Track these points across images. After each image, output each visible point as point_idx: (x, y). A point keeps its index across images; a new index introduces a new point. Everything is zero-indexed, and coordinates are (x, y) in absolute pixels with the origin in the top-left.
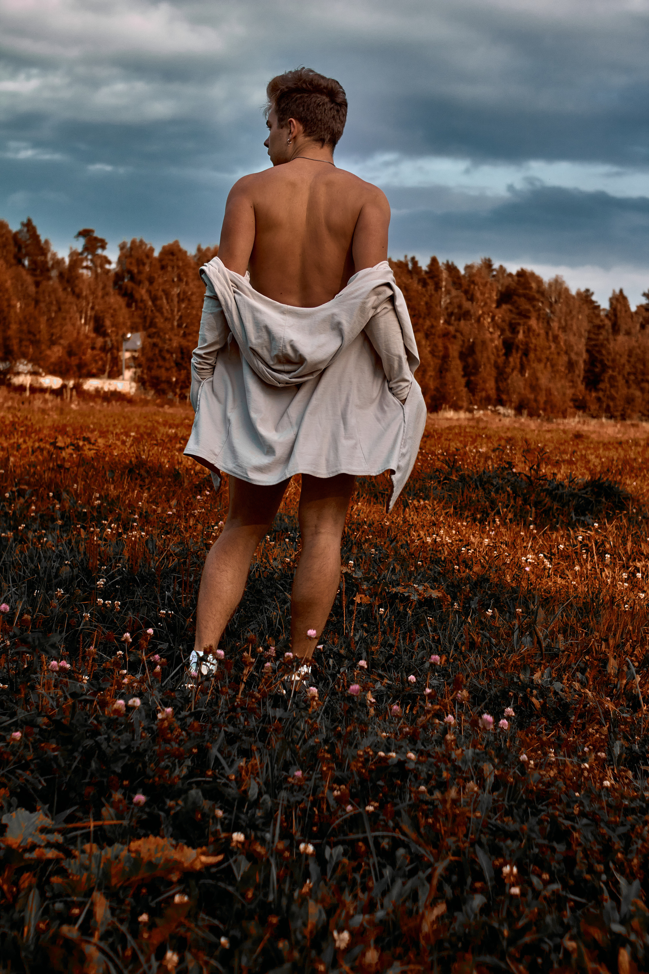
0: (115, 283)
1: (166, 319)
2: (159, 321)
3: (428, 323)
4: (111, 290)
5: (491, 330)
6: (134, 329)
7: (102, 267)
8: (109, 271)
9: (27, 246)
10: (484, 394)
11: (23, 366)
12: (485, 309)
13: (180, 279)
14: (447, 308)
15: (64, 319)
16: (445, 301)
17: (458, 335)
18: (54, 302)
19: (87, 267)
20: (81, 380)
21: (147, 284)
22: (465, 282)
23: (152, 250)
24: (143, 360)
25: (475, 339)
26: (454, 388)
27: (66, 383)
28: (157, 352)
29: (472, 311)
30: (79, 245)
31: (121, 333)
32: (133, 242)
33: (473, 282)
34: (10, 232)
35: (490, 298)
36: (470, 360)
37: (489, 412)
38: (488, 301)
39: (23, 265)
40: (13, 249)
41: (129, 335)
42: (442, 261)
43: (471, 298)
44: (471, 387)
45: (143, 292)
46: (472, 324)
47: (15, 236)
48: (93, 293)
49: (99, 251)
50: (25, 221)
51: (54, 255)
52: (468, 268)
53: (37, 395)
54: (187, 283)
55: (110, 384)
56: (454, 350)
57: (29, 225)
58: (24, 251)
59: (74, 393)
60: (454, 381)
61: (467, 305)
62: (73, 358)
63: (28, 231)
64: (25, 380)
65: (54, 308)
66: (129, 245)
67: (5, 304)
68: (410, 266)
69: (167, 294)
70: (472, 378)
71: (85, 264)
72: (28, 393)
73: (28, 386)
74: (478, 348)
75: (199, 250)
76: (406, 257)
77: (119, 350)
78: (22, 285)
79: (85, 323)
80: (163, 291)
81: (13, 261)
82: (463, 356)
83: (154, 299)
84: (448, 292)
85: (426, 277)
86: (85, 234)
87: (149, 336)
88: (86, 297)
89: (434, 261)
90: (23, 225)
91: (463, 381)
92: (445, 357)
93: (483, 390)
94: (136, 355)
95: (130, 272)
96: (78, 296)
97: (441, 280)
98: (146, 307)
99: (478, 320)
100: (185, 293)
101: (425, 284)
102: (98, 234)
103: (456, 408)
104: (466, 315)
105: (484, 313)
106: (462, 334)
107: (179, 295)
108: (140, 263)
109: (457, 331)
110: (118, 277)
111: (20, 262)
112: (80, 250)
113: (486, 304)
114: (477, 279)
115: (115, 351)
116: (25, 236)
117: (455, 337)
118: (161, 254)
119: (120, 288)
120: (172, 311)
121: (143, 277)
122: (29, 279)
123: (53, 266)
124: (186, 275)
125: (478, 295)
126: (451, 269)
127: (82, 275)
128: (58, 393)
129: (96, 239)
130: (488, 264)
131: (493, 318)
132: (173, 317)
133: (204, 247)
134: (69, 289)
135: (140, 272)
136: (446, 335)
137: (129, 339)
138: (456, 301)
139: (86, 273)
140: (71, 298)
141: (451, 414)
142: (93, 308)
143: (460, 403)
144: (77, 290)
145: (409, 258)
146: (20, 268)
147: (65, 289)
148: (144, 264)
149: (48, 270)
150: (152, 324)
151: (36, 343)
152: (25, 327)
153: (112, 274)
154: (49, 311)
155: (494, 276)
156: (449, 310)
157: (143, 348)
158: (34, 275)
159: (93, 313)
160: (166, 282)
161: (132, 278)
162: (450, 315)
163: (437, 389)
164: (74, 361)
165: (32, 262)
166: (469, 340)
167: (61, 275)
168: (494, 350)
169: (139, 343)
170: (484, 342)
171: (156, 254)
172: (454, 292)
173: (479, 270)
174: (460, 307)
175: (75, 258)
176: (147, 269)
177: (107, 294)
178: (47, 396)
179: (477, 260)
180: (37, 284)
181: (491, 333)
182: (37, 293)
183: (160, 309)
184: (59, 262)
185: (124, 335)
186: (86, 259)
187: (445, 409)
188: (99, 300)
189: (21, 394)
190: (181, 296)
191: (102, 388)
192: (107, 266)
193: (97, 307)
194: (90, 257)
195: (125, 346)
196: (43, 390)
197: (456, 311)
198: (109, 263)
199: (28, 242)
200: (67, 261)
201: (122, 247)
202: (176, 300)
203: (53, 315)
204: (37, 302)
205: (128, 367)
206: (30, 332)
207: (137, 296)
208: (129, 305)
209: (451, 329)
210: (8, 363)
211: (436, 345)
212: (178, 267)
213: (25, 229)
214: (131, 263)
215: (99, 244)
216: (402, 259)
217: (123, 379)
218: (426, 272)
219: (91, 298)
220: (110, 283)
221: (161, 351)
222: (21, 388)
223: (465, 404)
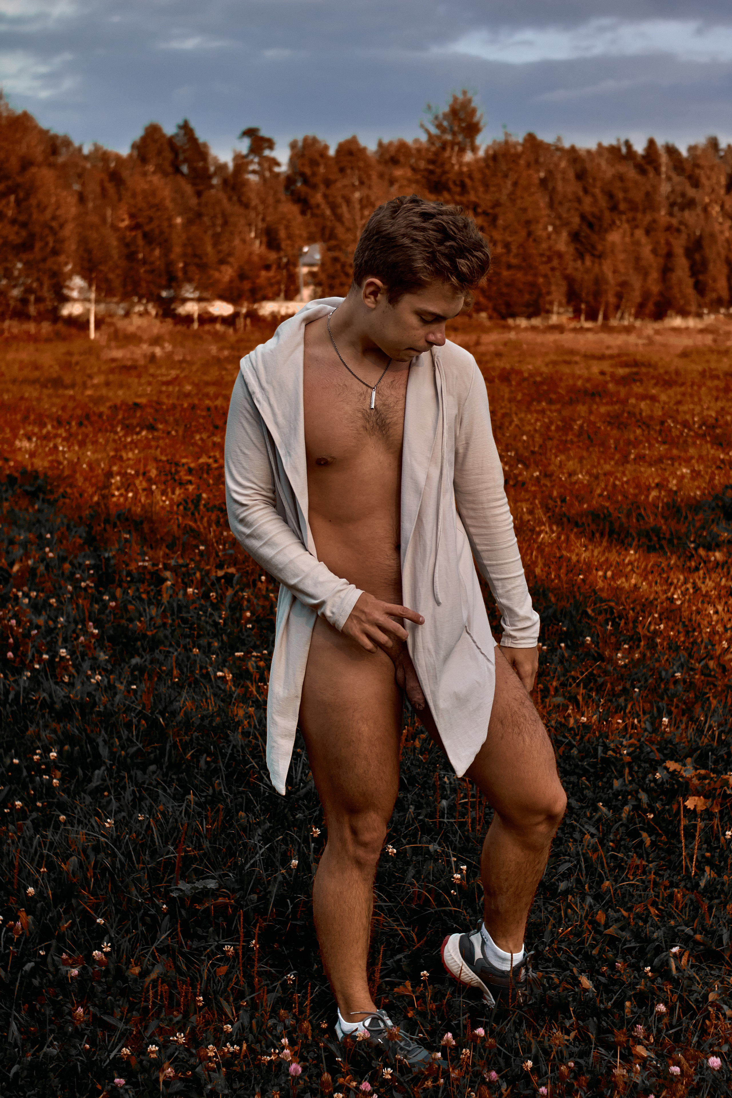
0: (287, 188)
1: (348, 230)
2: (340, 231)
3: (648, 218)
4: (283, 196)
5: (721, 220)
6: (311, 240)
7: (271, 170)
8: (278, 175)
9: (184, 151)
10: (714, 295)
11: (188, 291)
12: (713, 196)
13: (362, 183)
14: (668, 198)
15: (232, 233)
16: (665, 188)
17: (683, 228)
18: (219, 216)
19: (254, 172)
20: (256, 306)
21: (322, 187)
22: (688, 167)
23: (326, 148)
24: (323, 277)
25: (702, 230)
26: (681, 291)
27: (238, 309)
28: (338, 266)
29: (697, 200)
30: (244, 146)
31: (296, 246)
32: (305, 140)
33: (697, 166)
34: (163, 136)
35: (718, 183)
36: (697, 257)
37: (721, 317)
38: (716, 187)
39: (182, 174)
40: (169, 155)
41: (306, 249)
42: (660, 142)
43: (696, 184)
44: (700, 288)
45: (318, 198)
46: (698, 215)
47: (171, 141)
48: (263, 201)
49: (267, 153)
50: (181, 122)
51: (215, 159)
52: (692, 149)
53: (207, 327)
54: (370, 187)
55: (287, 308)
56: (679, 248)
57: (186, 128)
58: (181, 157)
59: (248, 321)
60: (680, 282)
61: (691, 192)
62: (245, 282)
63: (185, 134)
64: (192, 308)
65: (219, 221)
66: (300, 144)
67: (165, 224)
68: (624, 150)
69: (348, 201)
70: (701, 277)
71: (251, 168)
72: (196, 325)
73: (196, 316)
74: (706, 243)
75: (380, 145)
76: (618, 140)
77: (295, 265)
78: (182, 197)
79: (256, 237)
80: (344, 197)
81: (170, 170)
82: (689, 253)
83: (334, 207)
84: (669, 179)
85: (643, 162)
86: (250, 133)
87: (329, 249)
88: (255, 208)
89: (651, 143)
90: (180, 127)
91: (690, 282)
92: (669, 255)
93: (714, 290)
94: (315, 269)
95: (303, 175)
96: (246, 206)
97: (660, 165)
98: (323, 215)
99: (705, 209)
100: (368, 197)
101: (642, 171)
102: (264, 133)
103: (684, 313)
104: (690, 204)
105: (711, 201)
106: (687, 226)
107: (361, 200)
108: (314, 163)
109: (681, 223)
110: (290, 181)
111: (177, 170)
112: (245, 151)
113: (713, 190)
114: (702, 162)
115: (291, 268)
116: (181, 141)
117: (678, 231)
118: (338, 151)
119: (293, 193)
120: (354, 220)
121: (317, 180)
122: (188, 189)
123: (215, 173)
124: (369, 177)
125: (704, 180)
126: (671, 151)
127: (248, 180)
128: (229, 321)
129: (263, 139)
130: (714, 143)
131: (722, 207)
132: (356, 227)
133: (386, 141)
134: (235, 198)
135: (314, 174)
136: (669, 228)
137: (306, 253)
138: (678, 188)
139: (253, 178)
140: (238, 209)
141: (678, 322)
142: (263, 220)
143: (688, 308)
144: (244, 199)
145: (622, 141)
146: (179, 177)
147: (230, 199)
148: (318, 165)
149: (210, 177)
150: (332, 236)
151: (203, 267)
152: (189, 250)
153: (282, 177)
154: (214, 225)
155: (721, 157)
156: (671, 200)
157: (323, 265)
158: (194, 184)
159: (265, 225)
160: (345, 186)
161: (306, 181)
162: (672, 205)
163: (661, 294)
164: (247, 285)
165: (191, 168)
166: (694, 233)
167: (225, 182)
168: (726, 245)
169: (318, 257)
170: (712, 235)
171: (332, 152)
172: (676, 179)
173: (704, 150)
174: (683, 195)
175: (240, 162)
176: (322, 170)
177: (278, 201)
178: (218, 327)
179: (700, 140)
180: (199, 194)
181: (721, 224)
182: (199, 204)
183: (339, 218)
184: (222, 168)
185: (301, 249)
186: (252, 162)
187: (671, 316)
188: (271, 210)
189: (188, 327)
190: (365, 202)
191: (279, 312)
192: (277, 169)
193: (268, 219)
194: (256, 160)
195: (302, 260)
196: (213, 319)
197: (679, 200)
198: (278, 164)
199: (186, 147)
200: (231, 165)
201: (293, 146)
202: (357, 206)
203: (219, 229)
204: (199, 215)
205: (306, 284)
206: (195, 255)
207: (313, 201)
208: (303, 213)
209: (674, 221)
210: (172, 291)
211: (658, 243)
212: (359, 169)
213: (182, 132)
214: (303, 165)
215: (266, 145)
216: (614, 143)
217: (302, 300)
218: (643, 157)
219: (261, 208)
220: (281, 189)
221: (343, 266)
222: (188, 319)
223: (693, 308)
